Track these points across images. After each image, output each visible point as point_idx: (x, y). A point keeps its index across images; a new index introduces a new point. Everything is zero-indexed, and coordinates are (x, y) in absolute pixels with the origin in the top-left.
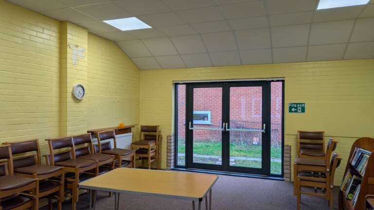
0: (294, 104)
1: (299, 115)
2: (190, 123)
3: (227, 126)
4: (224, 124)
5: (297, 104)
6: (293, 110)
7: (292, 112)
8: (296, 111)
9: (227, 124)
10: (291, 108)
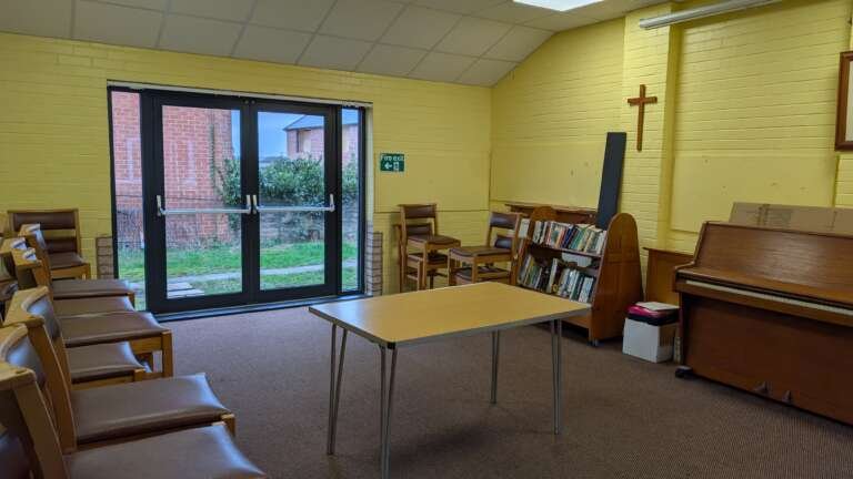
0: (388, 155)
1: (396, 175)
2: (159, 198)
3: (255, 203)
4: (248, 197)
5: (392, 155)
6: (387, 166)
7: (385, 170)
8: (391, 169)
9: (255, 197)
10: (383, 163)
